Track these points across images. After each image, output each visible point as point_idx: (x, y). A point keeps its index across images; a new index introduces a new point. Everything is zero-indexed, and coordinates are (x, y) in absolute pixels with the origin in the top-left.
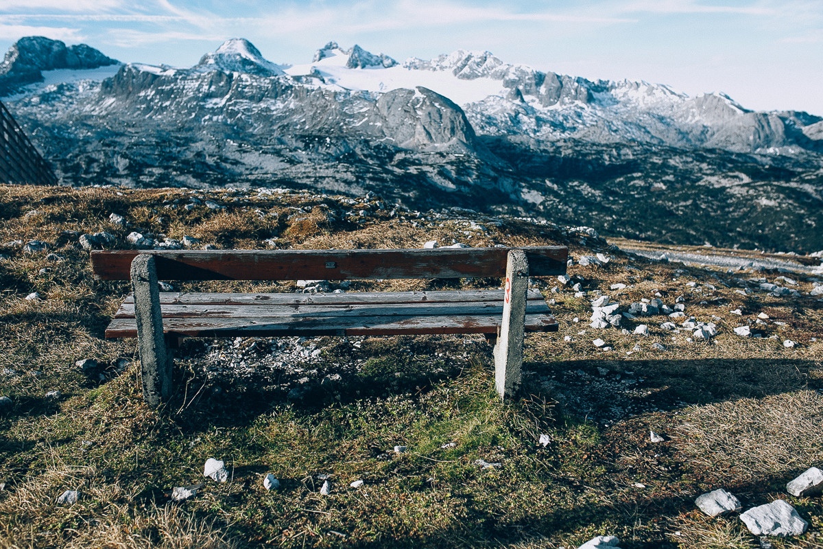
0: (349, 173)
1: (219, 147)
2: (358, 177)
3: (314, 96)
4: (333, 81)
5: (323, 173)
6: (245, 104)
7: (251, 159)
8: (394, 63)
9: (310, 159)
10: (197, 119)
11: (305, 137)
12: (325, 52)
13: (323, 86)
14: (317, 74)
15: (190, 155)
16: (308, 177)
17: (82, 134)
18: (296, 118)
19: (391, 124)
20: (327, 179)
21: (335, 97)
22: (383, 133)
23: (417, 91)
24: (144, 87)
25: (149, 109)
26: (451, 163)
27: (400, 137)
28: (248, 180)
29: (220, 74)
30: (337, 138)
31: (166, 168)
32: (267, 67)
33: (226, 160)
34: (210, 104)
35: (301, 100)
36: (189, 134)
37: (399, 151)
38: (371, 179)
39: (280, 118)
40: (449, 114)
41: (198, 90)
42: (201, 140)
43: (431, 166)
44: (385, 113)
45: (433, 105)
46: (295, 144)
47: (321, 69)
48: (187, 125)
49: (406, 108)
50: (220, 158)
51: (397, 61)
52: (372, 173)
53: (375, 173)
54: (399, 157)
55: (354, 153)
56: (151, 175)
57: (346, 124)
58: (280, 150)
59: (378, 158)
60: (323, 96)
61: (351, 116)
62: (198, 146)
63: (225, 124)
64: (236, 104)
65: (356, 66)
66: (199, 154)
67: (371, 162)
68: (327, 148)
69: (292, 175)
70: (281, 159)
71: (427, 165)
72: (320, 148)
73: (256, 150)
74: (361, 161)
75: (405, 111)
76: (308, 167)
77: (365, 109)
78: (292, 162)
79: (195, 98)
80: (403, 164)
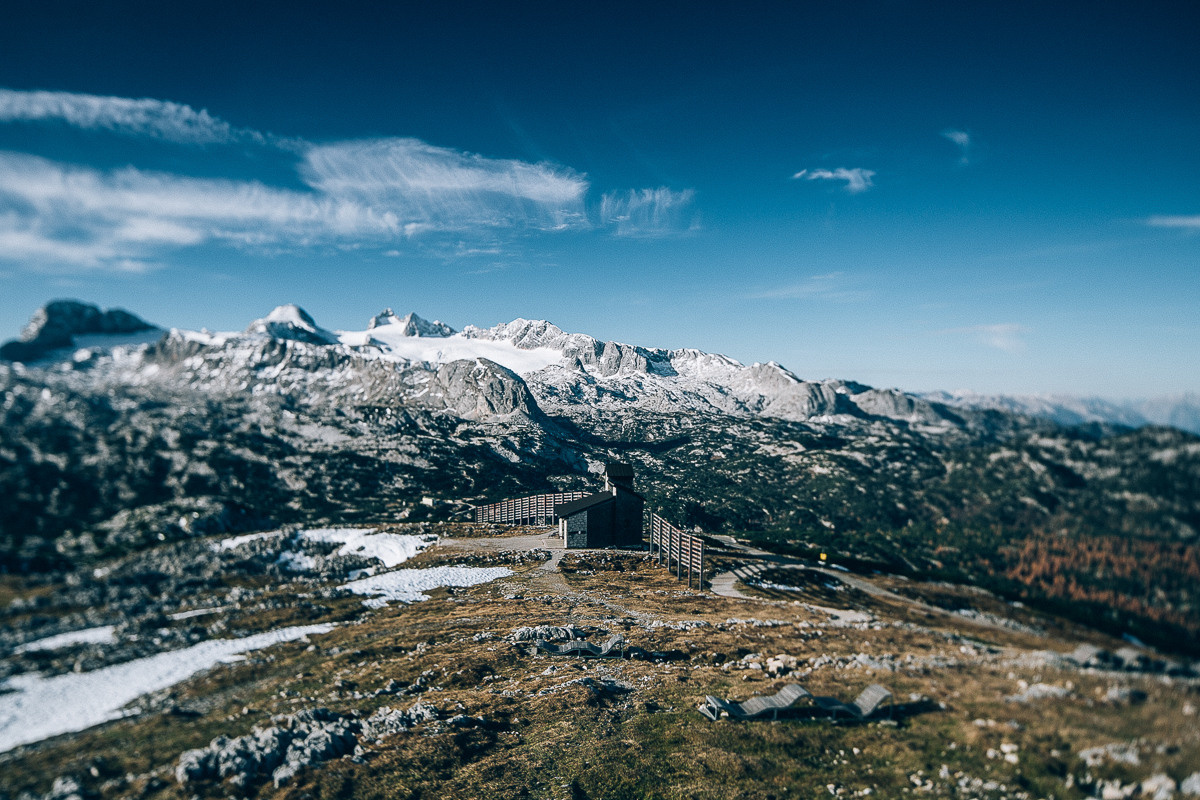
0: (413, 446)
1: (276, 419)
2: (421, 450)
3: (373, 366)
4: (389, 350)
5: (386, 445)
6: (299, 374)
7: (310, 431)
8: (452, 331)
9: (371, 431)
10: (249, 389)
11: (363, 408)
12: (380, 320)
13: (382, 357)
14: (373, 342)
15: (244, 428)
16: (370, 450)
17: (125, 405)
18: (353, 388)
19: (453, 395)
20: (390, 452)
21: (394, 368)
22: (444, 404)
23: (478, 362)
24: (189, 354)
25: (195, 378)
26: (515, 434)
27: (462, 408)
28: (308, 453)
29: (273, 344)
30: (398, 409)
31: (221, 441)
32: (321, 335)
33: (284, 432)
34: (261, 375)
35: (359, 370)
36: (241, 405)
37: (463, 421)
38: (435, 451)
39: (337, 389)
40: (511, 386)
41: (250, 359)
42: (255, 411)
43: (495, 437)
44: (446, 383)
45: (495, 376)
46: (354, 415)
47: (378, 338)
48: (237, 396)
49: (467, 379)
50: (277, 430)
51: (455, 329)
52: (436, 444)
53: (439, 444)
54: (461, 428)
55: (416, 424)
56: (204, 448)
57: (406, 395)
58: (341, 422)
59: (441, 430)
60: (382, 367)
61: (411, 387)
62: (253, 418)
63: (279, 394)
64: (289, 374)
65: (413, 334)
66: (254, 426)
67: (433, 433)
68: (388, 419)
69: (354, 448)
70: (342, 431)
71: (490, 436)
72: (380, 419)
73: (316, 422)
74: (423, 433)
75: (467, 382)
76: (369, 440)
77: (425, 380)
78: (353, 433)
79: (247, 367)
80: (466, 435)
